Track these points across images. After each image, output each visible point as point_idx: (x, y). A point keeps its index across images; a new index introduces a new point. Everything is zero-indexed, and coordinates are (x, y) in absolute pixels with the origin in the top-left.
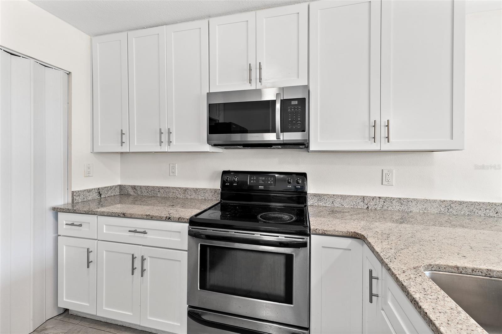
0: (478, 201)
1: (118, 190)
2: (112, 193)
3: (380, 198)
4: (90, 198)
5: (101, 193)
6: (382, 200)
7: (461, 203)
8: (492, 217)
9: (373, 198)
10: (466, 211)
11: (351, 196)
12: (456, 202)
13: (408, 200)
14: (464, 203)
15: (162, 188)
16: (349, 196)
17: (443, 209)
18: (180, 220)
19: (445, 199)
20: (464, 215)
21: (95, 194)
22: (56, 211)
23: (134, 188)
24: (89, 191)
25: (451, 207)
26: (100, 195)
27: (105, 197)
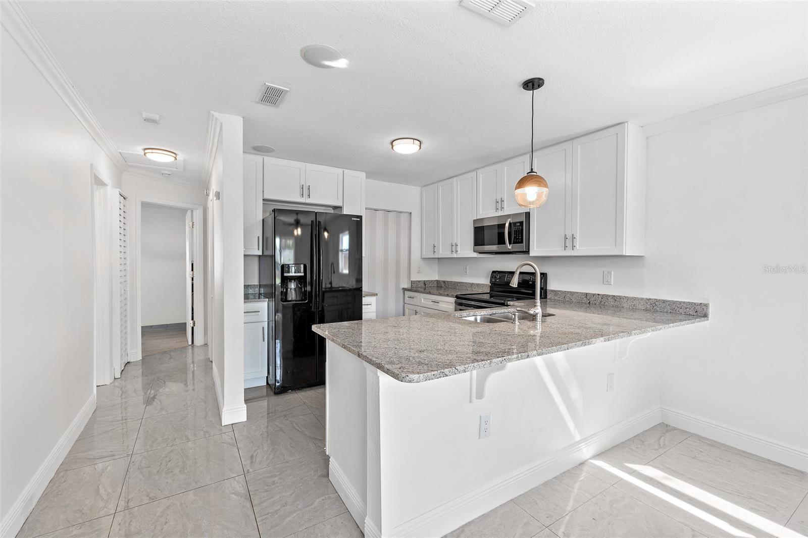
0: (679, 300)
1: (435, 283)
2: (432, 285)
3: (598, 294)
4: (419, 286)
6: (600, 296)
7: (664, 301)
8: (691, 315)
9: (594, 295)
10: (668, 309)
11: (578, 293)
12: (660, 300)
13: (620, 297)
14: (667, 301)
15: (459, 283)
16: (576, 292)
17: (648, 307)
18: (452, 296)
19: (651, 298)
20: (667, 312)
21: (422, 284)
22: (404, 289)
23: (444, 282)
24: (419, 281)
25: (656, 305)
26: (425, 285)
27: (428, 287)
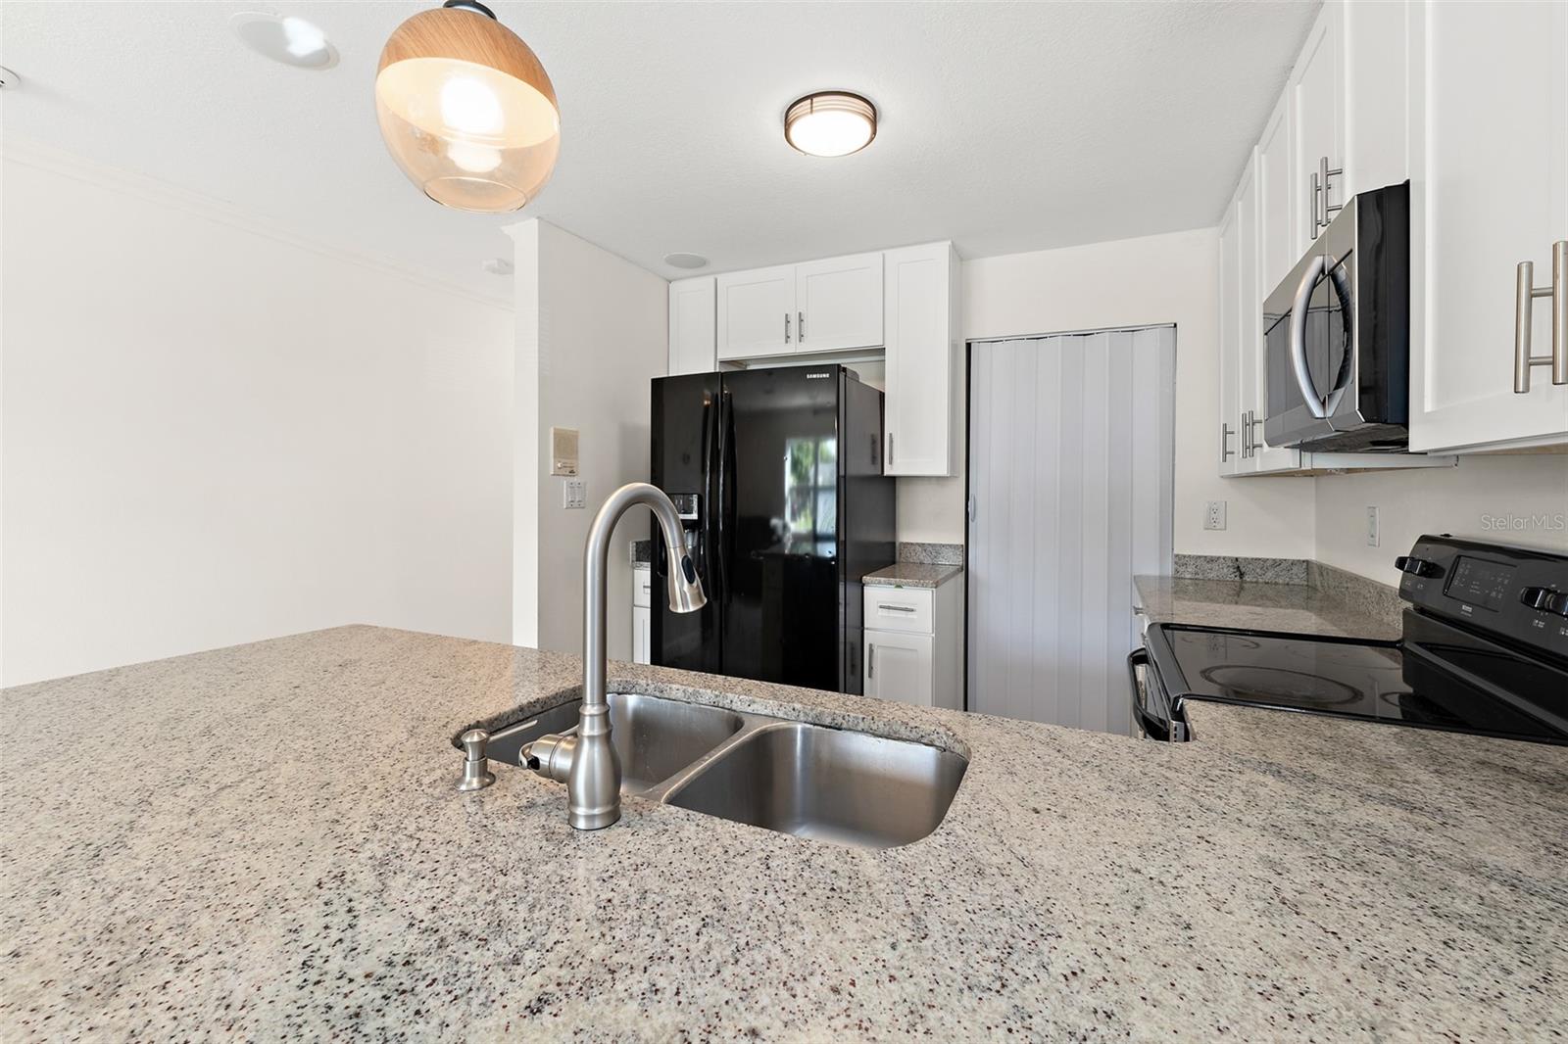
2: (1278, 576)
4: (1212, 575)
5: (1243, 570)
21: (1225, 570)
26: (1242, 575)
27: (1256, 582)
